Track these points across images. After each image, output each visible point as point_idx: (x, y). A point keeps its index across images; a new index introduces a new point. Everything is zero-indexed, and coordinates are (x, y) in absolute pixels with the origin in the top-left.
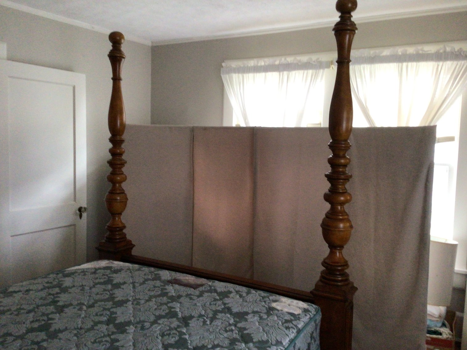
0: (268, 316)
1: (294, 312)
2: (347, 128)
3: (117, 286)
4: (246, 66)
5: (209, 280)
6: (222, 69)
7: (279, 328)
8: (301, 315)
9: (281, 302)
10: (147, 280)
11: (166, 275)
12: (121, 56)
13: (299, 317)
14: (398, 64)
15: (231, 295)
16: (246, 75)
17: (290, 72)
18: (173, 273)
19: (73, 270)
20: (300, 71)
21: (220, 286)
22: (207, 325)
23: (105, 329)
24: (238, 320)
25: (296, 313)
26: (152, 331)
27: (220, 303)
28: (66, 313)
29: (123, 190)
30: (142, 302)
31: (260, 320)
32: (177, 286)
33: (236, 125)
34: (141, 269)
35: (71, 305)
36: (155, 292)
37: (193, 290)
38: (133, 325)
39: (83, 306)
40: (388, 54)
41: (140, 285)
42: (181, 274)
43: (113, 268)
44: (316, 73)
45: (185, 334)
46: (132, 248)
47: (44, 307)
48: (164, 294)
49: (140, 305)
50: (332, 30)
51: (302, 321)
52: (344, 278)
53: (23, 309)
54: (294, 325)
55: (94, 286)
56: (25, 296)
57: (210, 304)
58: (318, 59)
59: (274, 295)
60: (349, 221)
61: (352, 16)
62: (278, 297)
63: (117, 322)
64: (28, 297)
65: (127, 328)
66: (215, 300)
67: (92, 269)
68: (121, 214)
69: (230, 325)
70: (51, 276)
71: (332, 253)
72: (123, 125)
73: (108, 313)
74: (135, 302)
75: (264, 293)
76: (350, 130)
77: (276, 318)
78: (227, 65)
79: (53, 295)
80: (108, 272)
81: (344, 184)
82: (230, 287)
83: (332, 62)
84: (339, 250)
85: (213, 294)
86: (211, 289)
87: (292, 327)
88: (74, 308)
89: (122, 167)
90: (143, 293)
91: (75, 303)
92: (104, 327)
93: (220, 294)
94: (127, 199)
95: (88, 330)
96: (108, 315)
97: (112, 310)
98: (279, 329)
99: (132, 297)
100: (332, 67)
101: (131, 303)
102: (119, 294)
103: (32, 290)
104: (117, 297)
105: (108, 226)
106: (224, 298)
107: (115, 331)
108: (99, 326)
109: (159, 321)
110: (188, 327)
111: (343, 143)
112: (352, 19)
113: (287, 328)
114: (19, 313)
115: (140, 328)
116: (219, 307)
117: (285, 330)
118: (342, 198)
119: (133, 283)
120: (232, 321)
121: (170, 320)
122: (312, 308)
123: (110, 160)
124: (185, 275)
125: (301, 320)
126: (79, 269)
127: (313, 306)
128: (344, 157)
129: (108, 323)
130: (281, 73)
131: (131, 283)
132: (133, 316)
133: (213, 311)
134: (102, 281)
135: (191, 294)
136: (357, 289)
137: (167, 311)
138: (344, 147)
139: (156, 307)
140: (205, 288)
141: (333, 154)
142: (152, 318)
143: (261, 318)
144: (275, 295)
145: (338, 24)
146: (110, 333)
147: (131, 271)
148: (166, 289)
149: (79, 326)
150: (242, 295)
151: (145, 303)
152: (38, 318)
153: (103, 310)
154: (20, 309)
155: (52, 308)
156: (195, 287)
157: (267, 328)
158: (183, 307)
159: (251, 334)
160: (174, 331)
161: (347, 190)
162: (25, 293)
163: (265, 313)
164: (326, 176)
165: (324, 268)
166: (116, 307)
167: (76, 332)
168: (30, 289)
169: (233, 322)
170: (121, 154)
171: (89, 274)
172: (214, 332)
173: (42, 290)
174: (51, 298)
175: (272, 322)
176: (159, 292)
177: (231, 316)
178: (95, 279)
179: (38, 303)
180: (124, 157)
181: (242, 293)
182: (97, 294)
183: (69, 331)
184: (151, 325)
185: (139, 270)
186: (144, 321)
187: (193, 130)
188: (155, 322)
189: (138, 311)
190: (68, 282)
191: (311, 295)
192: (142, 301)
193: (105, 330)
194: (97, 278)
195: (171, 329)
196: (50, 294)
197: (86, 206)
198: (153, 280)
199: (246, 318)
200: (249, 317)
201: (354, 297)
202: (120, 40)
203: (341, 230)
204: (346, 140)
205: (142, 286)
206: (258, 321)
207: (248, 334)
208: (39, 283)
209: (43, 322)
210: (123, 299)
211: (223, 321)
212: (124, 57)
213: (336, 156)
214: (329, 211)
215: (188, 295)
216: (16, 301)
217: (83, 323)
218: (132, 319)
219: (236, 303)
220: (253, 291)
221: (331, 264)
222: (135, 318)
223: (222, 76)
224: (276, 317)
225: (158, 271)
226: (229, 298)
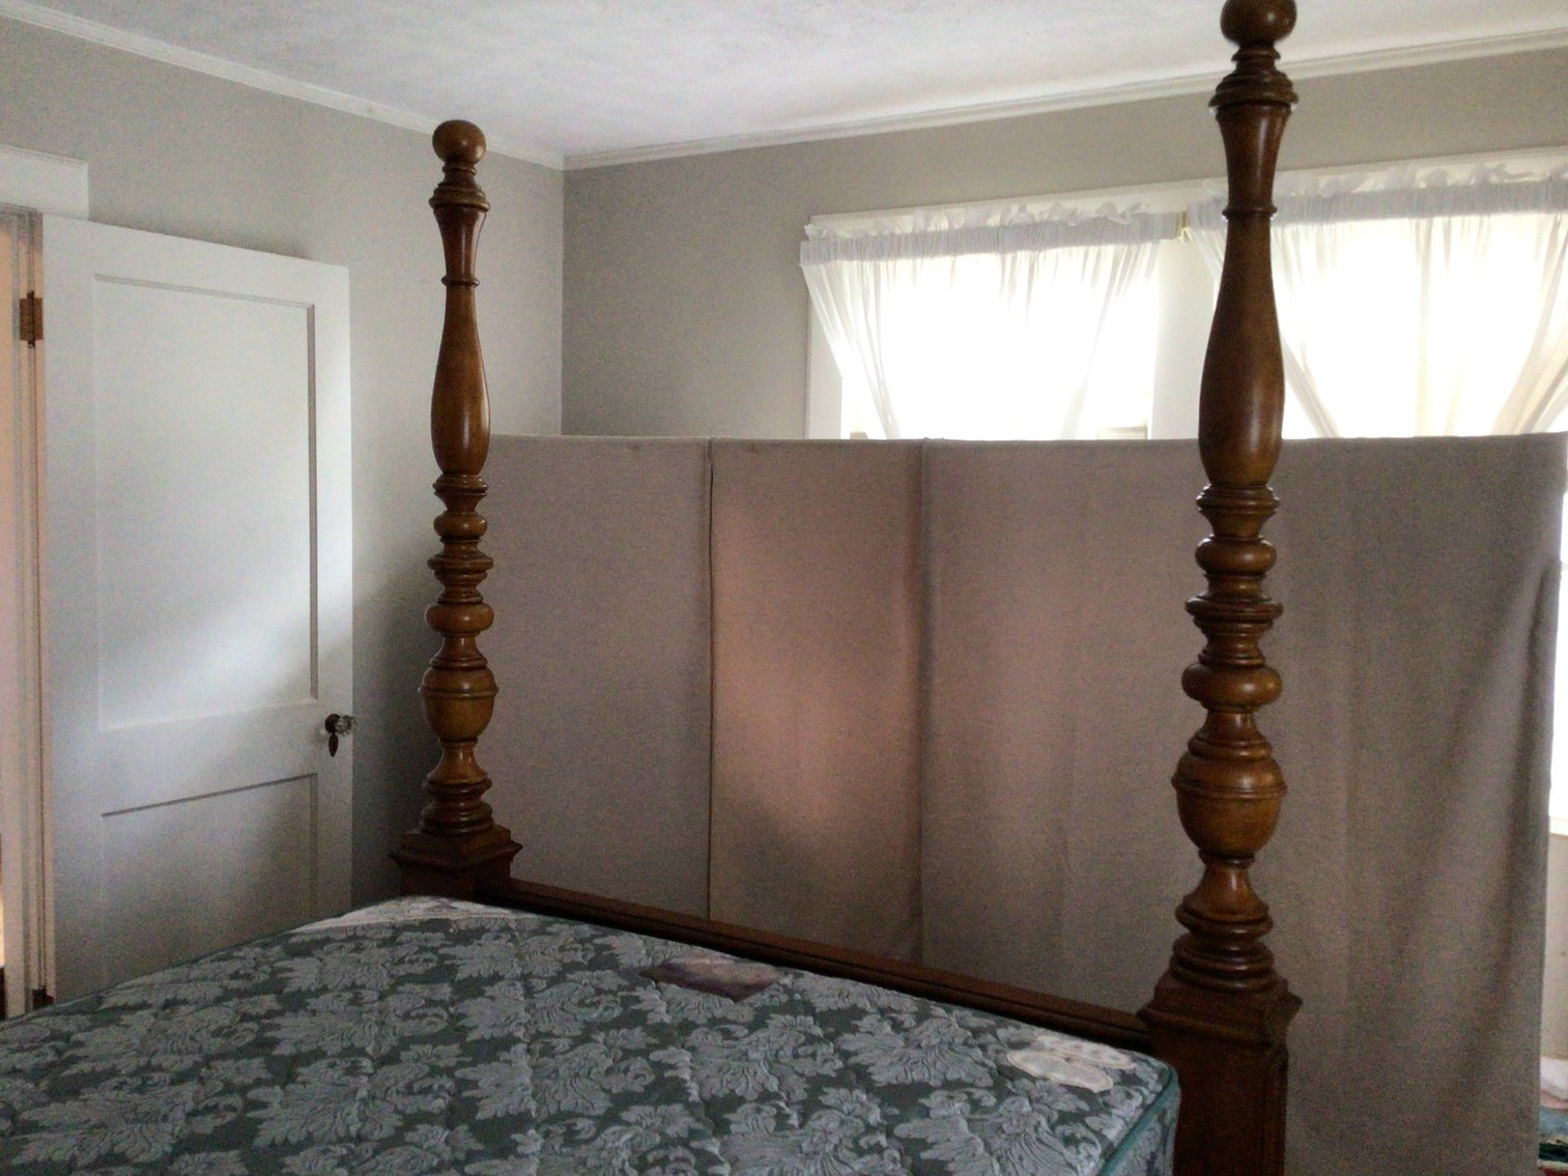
0: (1000, 1099)
1: (1088, 1085)
2: (1264, 441)
3: (473, 988)
4: (886, 233)
5: (784, 968)
6: (804, 244)
7: (1042, 1143)
8: (1112, 1093)
9: (1041, 1048)
10: (575, 966)
11: (633, 949)
12: (475, 202)
13: (1106, 1104)
14: (1414, 221)
15: (865, 1023)
16: (886, 266)
17: (1040, 251)
18: (658, 944)
19: (318, 932)
20: (1074, 248)
21: (825, 990)
22: (792, 1127)
23: (443, 1139)
24: (896, 1111)
25: (1096, 1088)
26: (602, 1149)
27: (827, 1049)
28: (304, 1083)
29: (481, 658)
30: (562, 1044)
31: (973, 1111)
32: (673, 989)
33: (852, 435)
34: (549, 929)
35: (319, 1054)
36: (601, 1009)
37: (732, 1002)
38: (537, 1128)
39: (360, 1059)
40: (1381, 186)
41: (549, 986)
42: (686, 947)
43: (455, 926)
44: (1129, 254)
45: (714, 1161)
46: (510, 857)
47: (229, 1063)
48: (634, 1018)
49: (553, 1056)
50: (1207, 105)
51: (1119, 1117)
52: (1256, 967)
53: (159, 1068)
54: (1094, 1132)
55: (393, 989)
56: (164, 1023)
57: (796, 1056)
58: (1138, 206)
59: (1010, 1024)
60: (1271, 765)
61: (1278, 56)
62: (1026, 1031)
63: (480, 1116)
64: (173, 1028)
65: (517, 1137)
66: (811, 1039)
67: (379, 927)
68: (474, 739)
69: (870, 1129)
70: (245, 951)
71: (1213, 877)
72: (481, 438)
73: (449, 1084)
74: (537, 1047)
75: (974, 1015)
76: (1274, 448)
77: (1027, 1107)
78: (821, 232)
79: (256, 1018)
80: (437, 938)
81: (1252, 638)
82: (857, 993)
83: (1184, 215)
84: (1237, 866)
85: (801, 1018)
86: (792, 1001)
87: (1085, 1139)
88: (333, 1066)
89: (478, 581)
90: (561, 1012)
91: (333, 1047)
92: (440, 1134)
93: (822, 1019)
94: (494, 688)
95: (385, 1145)
96: (448, 1092)
97: (458, 1074)
98: (1039, 1145)
99: (526, 1026)
100: (1186, 235)
101: (521, 1047)
102: (482, 1018)
103: (185, 1002)
104: (471, 1029)
105: (432, 782)
106: (838, 1033)
107: (479, 1147)
108: (422, 1128)
109: (625, 1115)
110: (726, 1138)
111: (1250, 493)
112: (1280, 65)
113: (1069, 1141)
114: (144, 1082)
115: (561, 1140)
116: (827, 1066)
117: (1060, 1146)
118: (1249, 687)
119: (525, 978)
120: (875, 1117)
121: (662, 1108)
122: (1149, 1070)
123: (438, 556)
124: (698, 949)
125: (1114, 1111)
126: (339, 930)
127: (1149, 1064)
128: (1253, 542)
129: (450, 1118)
130: (1009, 257)
131: (518, 979)
132: (534, 1096)
133: (809, 1080)
134: (418, 969)
135: (724, 1020)
136: (1298, 1002)
137: (650, 1078)
138: (1255, 508)
139: (610, 1062)
140: (772, 996)
141: (1215, 533)
142: (601, 1105)
143: (975, 1105)
144: (1017, 1023)
145: (1228, 83)
146: (461, 1156)
147: (513, 937)
148: (638, 1000)
149: (353, 1130)
150: (902, 1023)
151: (572, 1048)
152: (211, 1102)
153: (430, 1075)
154: (148, 1067)
155: (256, 1067)
156: (738, 992)
157: (998, 1143)
158: (701, 1064)
159: (945, 1163)
160: (680, 1152)
161: (1264, 658)
162: (162, 1014)
163: (988, 1088)
164: (1192, 608)
165: (1186, 931)
166: (473, 1064)
167: (345, 1151)
168: (179, 997)
169: (879, 1119)
170: (474, 536)
171: (375, 944)
172: (816, 1153)
173: (218, 1001)
174: (252, 1031)
175: (1015, 1122)
176: (617, 1012)
177: (871, 1096)
178: (397, 964)
179: (210, 1049)
180: (483, 546)
181: (901, 1018)
182: (406, 1016)
183: (322, 1148)
184: (600, 1129)
185: (541, 931)
186: (572, 1115)
187: (710, 451)
188: (610, 1118)
189: (549, 1077)
190: (303, 973)
191: (1141, 1025)
192: (561, 1040)
193: (442, 1147)
194: (401, 961)
195: (667, 1143)
196: (246, 1018)
197: (349, 713)
198: (593, 965)
199: (923, 1104)
200: (934, 1100)
201: (1290, 1028)
202: (472, 149)
203: (1247, 796)
204: (1260, 484)
205: (554, 990)
206: (967, 1115)
207: (936, 1161)
208: (205, 979)
209: (230, 1116)
210: (497, 1033)
211: (843, 1116)
212: (486, 206)
213: (1224, 537)
214: (1203, 730)
215: (713, 1022)
216: (136, 1041)
217: (364, 1119)
218: (533, 1106)
219: (884, 1050)
220: (939, 1010)
221: (1210, 915)
222: (542, 1102)
223: (805, 268)
224: (1027, 1102)
225: (605, 935)
226: (858, 1035)
